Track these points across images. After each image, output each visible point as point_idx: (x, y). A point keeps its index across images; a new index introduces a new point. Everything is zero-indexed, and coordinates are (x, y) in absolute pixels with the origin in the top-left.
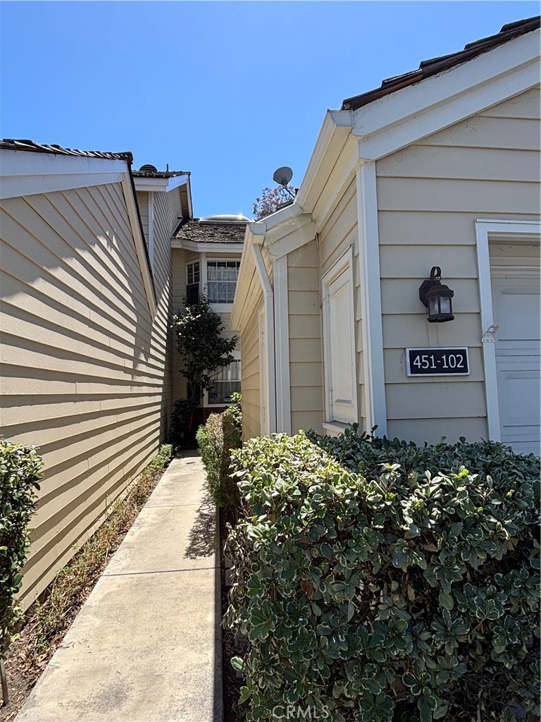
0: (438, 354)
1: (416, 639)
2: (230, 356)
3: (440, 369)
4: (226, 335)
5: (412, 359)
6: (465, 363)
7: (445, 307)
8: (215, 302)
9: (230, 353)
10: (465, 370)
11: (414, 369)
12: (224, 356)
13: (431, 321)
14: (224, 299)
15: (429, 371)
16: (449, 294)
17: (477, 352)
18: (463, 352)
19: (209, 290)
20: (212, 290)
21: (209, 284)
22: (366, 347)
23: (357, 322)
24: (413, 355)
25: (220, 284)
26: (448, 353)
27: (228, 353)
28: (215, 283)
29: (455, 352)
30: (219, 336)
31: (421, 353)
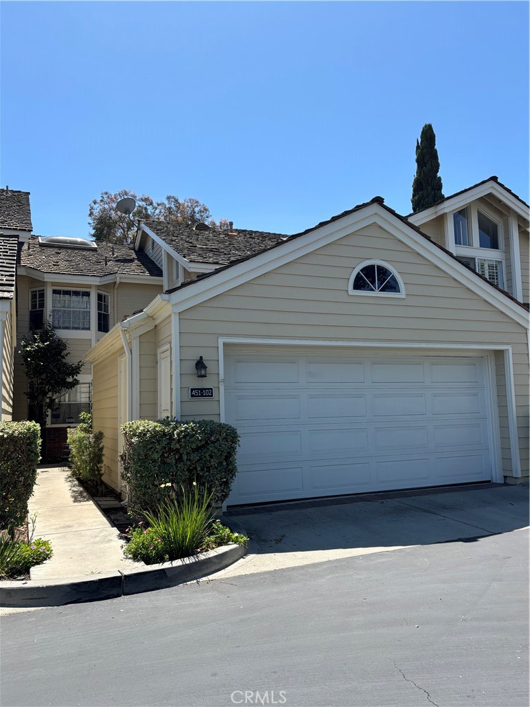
0: (202, 390)
1: (177, 467)
2: (75, 380)
3: (202, 396)
4: (71, 360)
5: (191, 392)
6: (212, 393)
7: (203, 372)
8: (60, 328)
9: (75, 377)
10: (212, 396)
11: (192, 396)
12: (70, 380)
13: (198, 376)
14: (68, 325)
15: (198, 396)
16: (205, 367)
17: (217, 389)
18: (211, 389)
19: (53, 316)
20: (56, 317)
21: (53, 311)
22: (174, 387)
23: (171, 376)
24: (192, 390)
25: (64, 311)
26: (205, 389)
27: (73, 377)
28: (60, 311)
29: (208, 389)
30: (64, 361)
31: (195, 389)
